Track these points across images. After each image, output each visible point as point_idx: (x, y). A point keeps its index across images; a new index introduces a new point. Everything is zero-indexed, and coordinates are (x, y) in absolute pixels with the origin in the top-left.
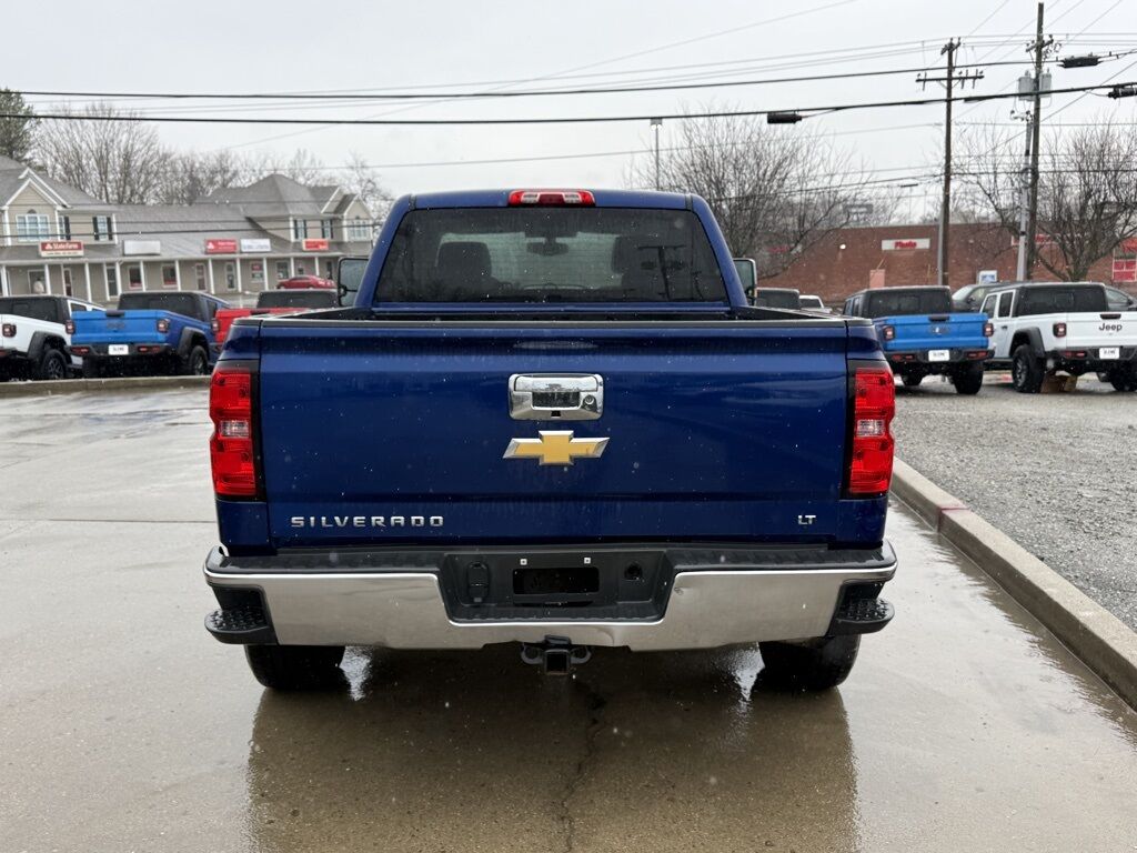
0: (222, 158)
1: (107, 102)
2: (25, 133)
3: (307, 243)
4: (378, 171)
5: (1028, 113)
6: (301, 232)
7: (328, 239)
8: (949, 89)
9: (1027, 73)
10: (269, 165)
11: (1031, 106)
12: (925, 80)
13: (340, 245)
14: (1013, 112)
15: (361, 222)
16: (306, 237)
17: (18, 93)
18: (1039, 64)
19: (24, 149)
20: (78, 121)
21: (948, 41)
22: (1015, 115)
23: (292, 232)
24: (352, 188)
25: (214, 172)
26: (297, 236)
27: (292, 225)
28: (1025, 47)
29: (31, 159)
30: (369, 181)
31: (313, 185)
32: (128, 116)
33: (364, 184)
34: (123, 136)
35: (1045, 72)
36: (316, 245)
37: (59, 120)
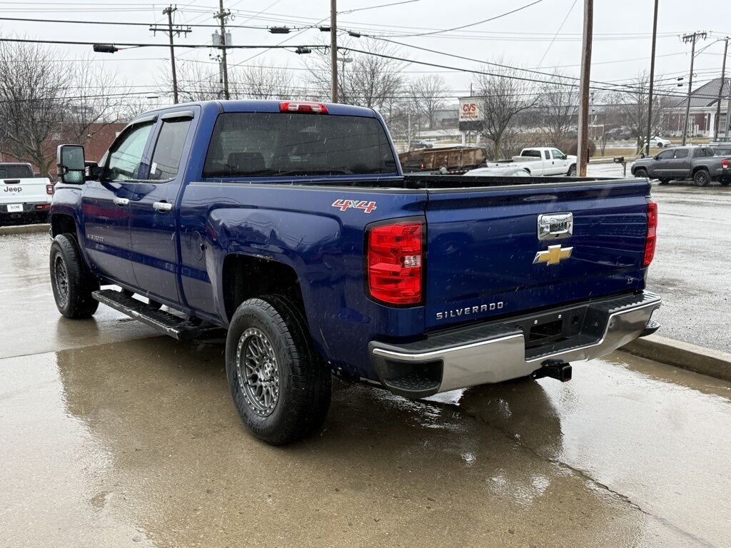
5: (218, 56)
8: (171, 36)
9: (217, 32)
11: (220, 52)
12: (155, 30)
14: (210, 55)
18: (223, 27)
21: (169, 6)
22: (212, 57)
28: (213, 15)
35: (227, 32)
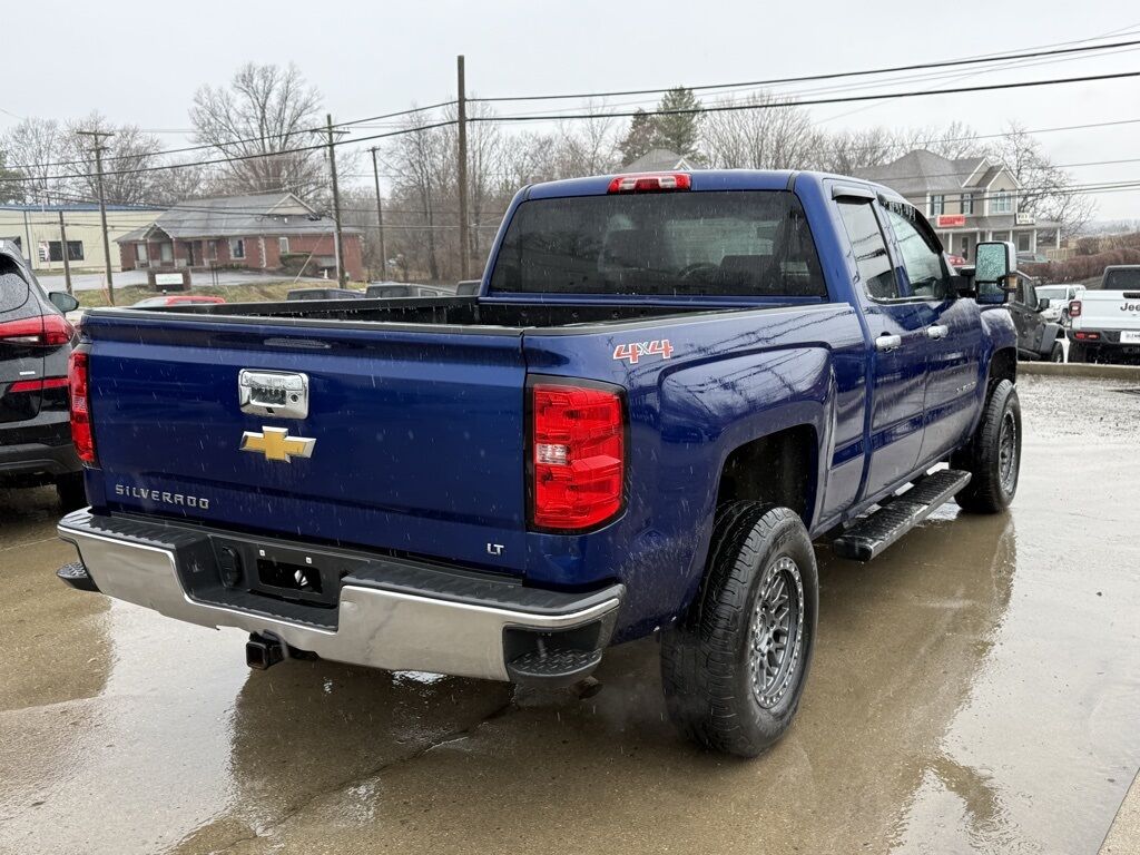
0: (876, 136)
1: (765, 89)
2: (692, 126)
3: (942, 219)
4: (1038, 137)
6: (938, 206)
7: (967, 214)
10: (921, 139)
13: (980, 220)
15: (1006, 194)
16: (942, 213)
17: (691, 89)
19: (690, 141)
20: (739, 111)
23: (928, 206)
24: (1006, 159)
25: (865, 151)
26: (932, 212)
27: (928, 199)
29: (695, 151)
30: (1027, 150)
31: (966, 158)
32: (784, 102)
33: (1020, 153)
34: (776, 121)
36: (952, 221)
37: (722, 112)
